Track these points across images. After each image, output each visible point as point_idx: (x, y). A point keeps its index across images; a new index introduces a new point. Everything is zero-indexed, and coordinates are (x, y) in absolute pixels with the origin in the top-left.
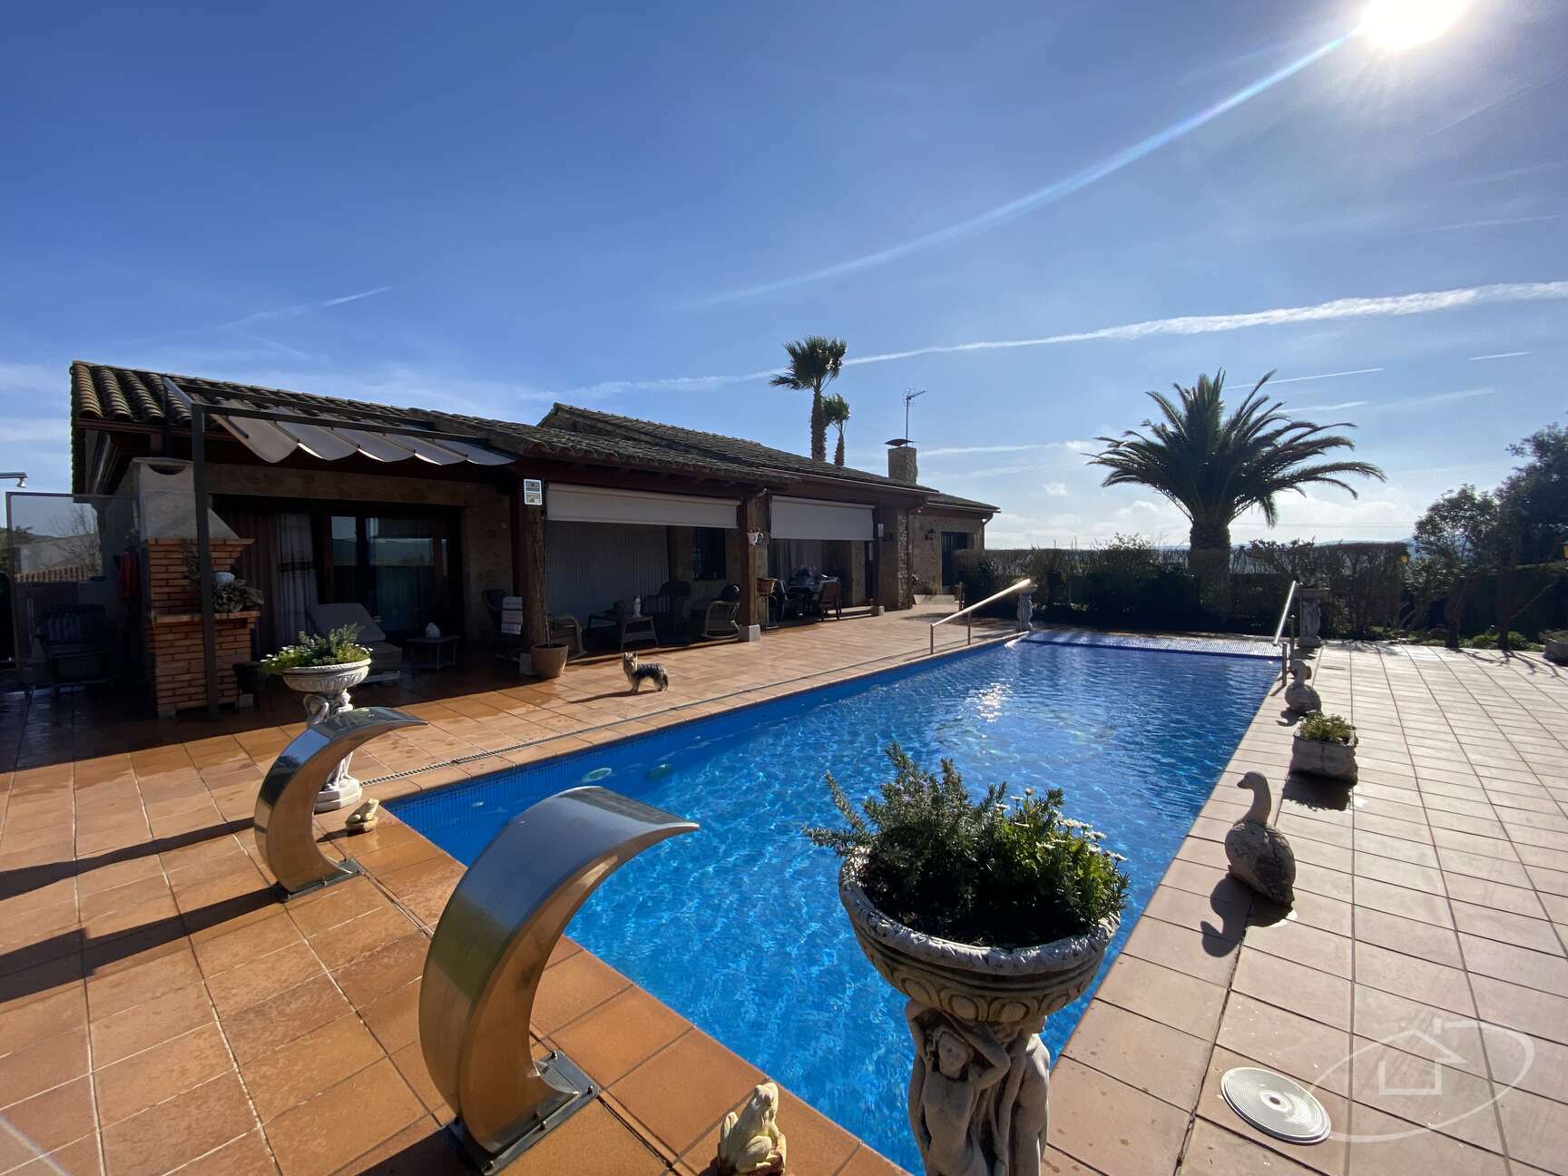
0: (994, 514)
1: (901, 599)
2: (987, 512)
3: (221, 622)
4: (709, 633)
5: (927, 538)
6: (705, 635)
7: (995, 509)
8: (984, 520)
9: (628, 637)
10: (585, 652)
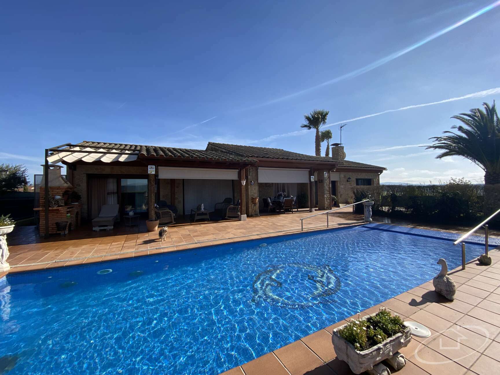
0: (384, 171)
1: (326, 206)
2: (379, 170)
3: (51, 210)
4: (228, 217)
5: (348, 181)
6: (226, 218)
7: (384, 169)
8: (379, 173)
9: (197, 218)
10: (175, 222)
